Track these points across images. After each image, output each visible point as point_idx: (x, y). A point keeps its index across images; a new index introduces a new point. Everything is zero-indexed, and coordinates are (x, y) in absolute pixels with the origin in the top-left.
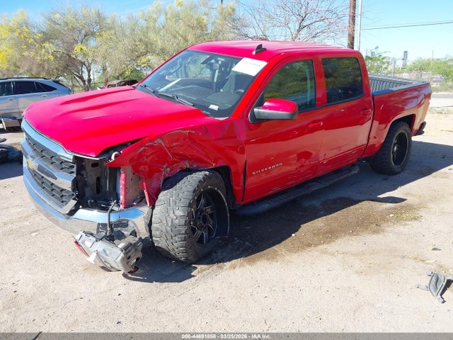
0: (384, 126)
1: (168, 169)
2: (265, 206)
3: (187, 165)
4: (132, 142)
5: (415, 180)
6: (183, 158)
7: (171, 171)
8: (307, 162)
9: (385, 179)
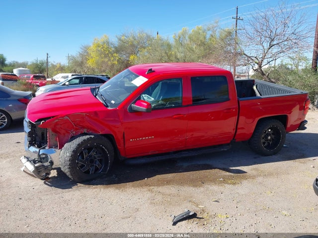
0: (251, 120)
1: (74, 132)
2: (143, 161)
3: (85, 131)
4: (53, 117)
5: (277, 161)
6: (83, 127)
7: (76, 133)
8: (177, 138)
9: (255, 158)
